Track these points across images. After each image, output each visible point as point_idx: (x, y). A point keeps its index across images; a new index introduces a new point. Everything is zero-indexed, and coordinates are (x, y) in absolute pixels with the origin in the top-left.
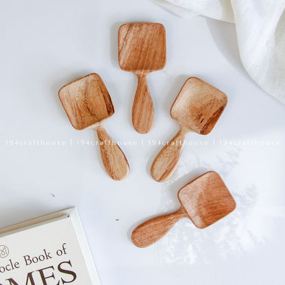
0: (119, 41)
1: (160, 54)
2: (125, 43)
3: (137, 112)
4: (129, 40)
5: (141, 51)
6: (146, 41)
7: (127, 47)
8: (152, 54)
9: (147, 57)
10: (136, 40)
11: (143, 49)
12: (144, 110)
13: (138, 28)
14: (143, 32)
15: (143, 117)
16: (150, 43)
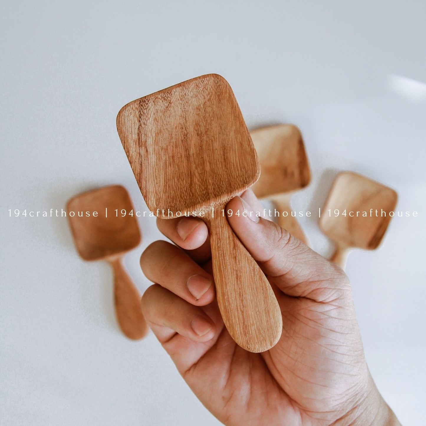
0: (127, 152)
1: (236, 147)
2: (143, 152)
3: (233, 306)
4: (150, 141)
5: (188, 157)
6: (191, 129)
7: (153, 158)
8: (218, 154)
9: (208, 168)
10: (166, 135)
11: (192, 151)
12: (248, 297)
13: (161, 105)
14: (177, 110)
15: (251, 312)
16: (202, 129)
